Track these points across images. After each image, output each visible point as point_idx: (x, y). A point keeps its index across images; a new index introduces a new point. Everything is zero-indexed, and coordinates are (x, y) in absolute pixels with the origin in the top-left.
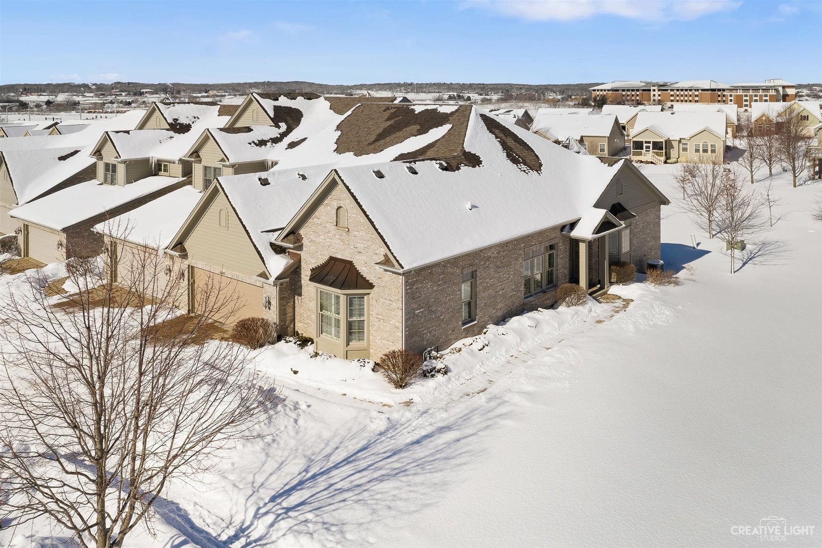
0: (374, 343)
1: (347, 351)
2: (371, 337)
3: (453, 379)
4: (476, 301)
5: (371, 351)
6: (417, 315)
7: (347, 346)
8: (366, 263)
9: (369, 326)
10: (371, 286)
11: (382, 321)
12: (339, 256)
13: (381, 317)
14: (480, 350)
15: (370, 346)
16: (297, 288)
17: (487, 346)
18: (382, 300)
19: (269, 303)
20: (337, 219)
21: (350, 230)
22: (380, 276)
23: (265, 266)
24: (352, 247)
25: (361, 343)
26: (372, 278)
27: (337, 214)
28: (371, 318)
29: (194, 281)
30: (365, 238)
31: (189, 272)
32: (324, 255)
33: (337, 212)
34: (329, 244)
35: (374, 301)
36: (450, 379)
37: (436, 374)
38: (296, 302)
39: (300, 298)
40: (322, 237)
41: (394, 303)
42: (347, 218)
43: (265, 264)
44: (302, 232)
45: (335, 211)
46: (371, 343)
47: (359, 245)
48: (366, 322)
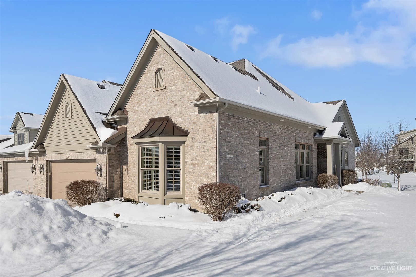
0: (189, 189)
1: (165, 199)
2: (186, 185)
3: (266, 216)
4: (268, 168)
5: (187, 198)
6: (228, 160)
7: (165, 195)
8: (181, 113)
9: (184, 173)
10: (186, 134)
11: (196, 165)
12: (158, 116)
13: (195, 162)
14: (279, 201)
15: (185, 194)
16: (124, 159)
17: (284, 199)
18: (196, 145)
19: (101, 170)
20: (156, 82)
21: (167, 87)
22: (193, 121)
23: (96, 133)
24: (169, 103)
25: (177, 192)
26: (187, 126)
27: (155, 78)
28: (186, 166)
29: (51, 174)
30: (180, 89)
31: (47, 167)
32: (145, 120)
33: (156, 76)
34: (149, 108)
35: (189, 148)
36: (263, 216)
37: (251, 210)
38: (124, 171)
39: (126, 167)
40: (144, 104)
41: (208, 143)
42: (164, 77)
43: (96, 132)
44: (127, 107)
45: (154, 74)
46: (187, 190)
47: (175, 98)
48: (181, 172)
